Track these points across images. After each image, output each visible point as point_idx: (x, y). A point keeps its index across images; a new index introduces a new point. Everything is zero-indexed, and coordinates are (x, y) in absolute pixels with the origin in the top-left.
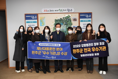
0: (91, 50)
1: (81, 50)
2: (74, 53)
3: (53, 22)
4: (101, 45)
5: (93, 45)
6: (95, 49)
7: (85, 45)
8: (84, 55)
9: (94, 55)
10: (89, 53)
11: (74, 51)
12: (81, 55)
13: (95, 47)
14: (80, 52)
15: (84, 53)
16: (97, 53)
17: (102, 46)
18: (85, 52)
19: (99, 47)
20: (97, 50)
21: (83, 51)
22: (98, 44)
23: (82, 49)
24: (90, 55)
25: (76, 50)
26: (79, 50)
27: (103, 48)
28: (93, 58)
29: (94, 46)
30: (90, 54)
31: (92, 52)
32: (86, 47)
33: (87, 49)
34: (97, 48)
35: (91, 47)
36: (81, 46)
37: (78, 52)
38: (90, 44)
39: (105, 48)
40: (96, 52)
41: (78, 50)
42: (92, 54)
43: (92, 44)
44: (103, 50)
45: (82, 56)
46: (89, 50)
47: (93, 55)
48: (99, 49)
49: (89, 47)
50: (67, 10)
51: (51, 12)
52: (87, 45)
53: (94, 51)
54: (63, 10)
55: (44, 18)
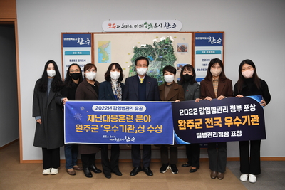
0: (223, 122)
1: (199, 122)
2: (180, 128)
3: (129, 54)
4: (247, 110)
5: (227, 112)
6: (233, 122)
7: (208, 110)
8: (205, 135)
9: (230, 134)
10: (216, 129)
11: (180, 125)
12: (198, 134)
13: (234, 115)
14: (196, 127)
15: (204, 130)
17: (250, 113)
18: (208, 127)
19: (243, 117)
20: (238, 124)
21: (204, 125)
22: (239, 108)
23: (201, 120)
24: (221, 135)
25: (185, 123)
26: (194, 122)
27: (252, 120)
28: (225, 143)
29: (230, 114)
30: (220, 133)
31: (225, 128)
32: (211, 116)
33: (214, 120)
34: (237, 118)
35: (223, 116)
36: (198, 112)
37: (190, 127)
38: (220, 108)
39: (258, 118)
40: (234, 128)
41: (190, 121)
42: (225, 132)
43: (226, 107)
44: (253, 124)
45: (199, 136)
46: (219, 124)
47: (226, 134)
48: (243, 120)
49: (217, 115)
50: (164, 25)
51: (126, 30)
52: (214, 110)
53: (229, 126)
54: (154, 25)
55: (107, 44)
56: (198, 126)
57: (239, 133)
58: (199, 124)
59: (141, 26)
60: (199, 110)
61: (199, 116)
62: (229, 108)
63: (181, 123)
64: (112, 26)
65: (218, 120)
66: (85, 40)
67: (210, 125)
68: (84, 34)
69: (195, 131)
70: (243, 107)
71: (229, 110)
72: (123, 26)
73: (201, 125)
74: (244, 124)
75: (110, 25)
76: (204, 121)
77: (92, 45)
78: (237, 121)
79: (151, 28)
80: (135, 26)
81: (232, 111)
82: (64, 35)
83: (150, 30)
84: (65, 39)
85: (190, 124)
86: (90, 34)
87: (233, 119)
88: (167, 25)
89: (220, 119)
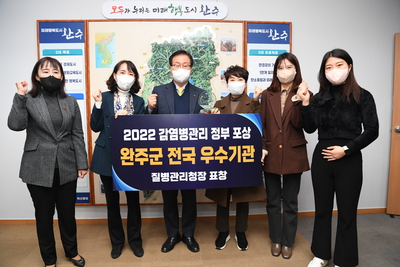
0: (198, 155)
1: (157, 153)
2: (124, 163)
3: (145, 54)
4: (237, 137)
5: (206, 138)
6: (214, 155)
7: (174, 134)
8: (165, 177)
9: (208, 176)
10: (186, 167)
11: (124, 157)
12: (154, 174)
13: (216, 145)
14: (152, 163)
15: (165, 167)
16: (221, 172)
17: (241, 142)
18: (171, 162)
19: (230, 148)
20: (221, 159)
21: (165, 159)
22: (225, 133)
23: (160, 150)
24: (193, 176)
25: (132, 153)
26: (149, 153)
27: (245, 154)
29: (210, 142)
30: (191, 173)
31: (200, 166)
32: (178, 144)
33: (183, 152)
34: (221, 150)
35: (198, 144)
36: (157, 136)
37: (142, 162)
38: (195, 131)
39: (253, 150)
40: (215, 166)
41: (142, 151)
42: (200, 173)
43: (204, 130)
44: (245, 160)
45: (156, 178)
46: (190, 158)
47: (202, 176)
48: (230, 153)
49: (188, 143)
50: (199, 9)
51: (139, 15)
52: (184, 134)
53: (207, 162)
54: (184, 9)
55: (110, 38)
56: (156, 160)
57: (223, 175)
58: (156, 157)
59: (164, 10)
60: (157, 132)
61: (157, 143)
62: (210, 131)
63: (126, 155)
64: (117, 10)
65: (190, 152)
66: (75, 31)
67: (175, 159)
68: (73, 22)
69: (149, 169)
70: (231, 132)
71: (210, 135)
72: (136, 10)
73: (160, 159)
74: (231, 160)
75: (114, 8)
76: (166, 153)
77: (85, 40)
78: (221, 155)
79: (179, 14)
80: (154, 10)
81: (213, 138)
82: (42, 24)
83: (178, 17)
84: (43, 30)
85: (142, 157)
86: (83, 22)
87: (215, 151)
88: (205, 9)
89: (193, 149)
